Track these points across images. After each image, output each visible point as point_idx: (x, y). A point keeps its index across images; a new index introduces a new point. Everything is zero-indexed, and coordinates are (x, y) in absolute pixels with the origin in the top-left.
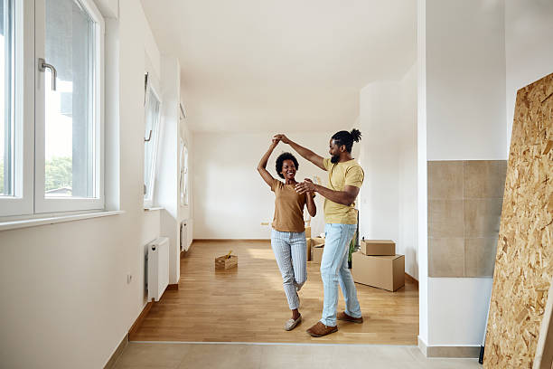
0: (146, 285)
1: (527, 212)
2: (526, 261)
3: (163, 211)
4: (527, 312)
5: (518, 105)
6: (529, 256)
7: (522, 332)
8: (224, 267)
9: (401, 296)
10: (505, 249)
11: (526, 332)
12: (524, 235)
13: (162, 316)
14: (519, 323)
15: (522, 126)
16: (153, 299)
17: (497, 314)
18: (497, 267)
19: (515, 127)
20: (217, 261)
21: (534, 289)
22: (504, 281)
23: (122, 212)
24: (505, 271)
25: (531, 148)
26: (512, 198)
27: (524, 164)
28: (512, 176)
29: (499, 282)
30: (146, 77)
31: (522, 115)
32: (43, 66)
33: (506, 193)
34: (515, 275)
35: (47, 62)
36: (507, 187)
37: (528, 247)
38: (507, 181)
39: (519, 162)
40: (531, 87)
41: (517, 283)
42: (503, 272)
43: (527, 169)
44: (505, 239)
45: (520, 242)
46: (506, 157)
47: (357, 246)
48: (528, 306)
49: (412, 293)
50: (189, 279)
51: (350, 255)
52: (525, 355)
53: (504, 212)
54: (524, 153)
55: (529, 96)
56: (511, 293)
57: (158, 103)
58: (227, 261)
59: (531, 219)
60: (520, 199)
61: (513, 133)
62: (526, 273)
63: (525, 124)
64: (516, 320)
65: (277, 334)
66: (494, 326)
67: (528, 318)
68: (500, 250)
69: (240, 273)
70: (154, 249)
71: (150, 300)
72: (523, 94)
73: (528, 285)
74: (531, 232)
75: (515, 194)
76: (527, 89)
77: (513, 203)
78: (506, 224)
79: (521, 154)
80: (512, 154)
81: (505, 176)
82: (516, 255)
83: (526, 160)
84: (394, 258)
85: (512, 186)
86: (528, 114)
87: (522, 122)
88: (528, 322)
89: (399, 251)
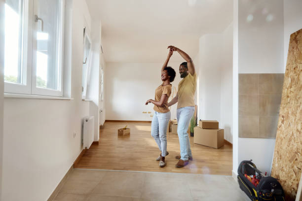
0: (82, 140)
1: (296, 101)
2: (295, 128)
3: (91, 102)
4: (296, 156)
5: (291, 42)
6: (297, 125)
7: (293, 167)
8: (123, 134)
9: (222, 151)
10: (283, 122)
11: (295, 167)
12: (294, 114)
13: (90, 157)
14: (291, 162)
15: (293, 53)
16: (86, 148)
17: (278, 158)
18: (278, 132)
19: (289, 55)
20: (119, 130)
21: (300, 143)
22: (282, 140)
23: (73, 99)
24: (283, 134)
25: (299, 65)
26: (287, 94)
27: (294, 75)
28: (287, 82)
29: (279, 141)
30: (84, 29)
31: (293, 48)
32: (37, 19)
33: (283, 91)
34: (289, 136)
35: (39, 17)
36: (284, 88)
37: (297, 120)
38: (284, 85)
39: (291, 74)
40: (298, 32)
41: (290, 140)
42: (281, 135)
43: (296, 77)
44: (283, 117)
45: (292, 118)
46: (284, 71)
47: (196, 124)
48: (296, 153)
49: (228, 150)
50: (104, 140)
51: (193, 129)
52: (294, 180)
53: (283, 102)
54: (294, 69)
55: (298, 37)
56: (286, 146)
57: (89, 44)
58: (124, 131)
59: (298, 104)
60: (292, 94)
61: (288, 58)
62: (295, 135)
63: (295, 53)
64: (290, 160)
65: (153, 167)
66: (277, 165)
67: (296, 159)
68: (280, 123)
69: (132, 137)
70: (87, 121)
71: (84, 148)
72: (294, 36)
73: (296, 142)
74: (298, 111)
75: (289, 92)
76: (296, 33)
77: (288, 97)
78: (284, 108)
79: (292, 69)
80: (287, 70)
81: (283, 82)
82: (289, 125)
83: (295, 72)
84: (218, 130)
85: (287, 87)
86: (297, 47)
87: (293, 52)
88: (296, 161)
89: (221, 127)
